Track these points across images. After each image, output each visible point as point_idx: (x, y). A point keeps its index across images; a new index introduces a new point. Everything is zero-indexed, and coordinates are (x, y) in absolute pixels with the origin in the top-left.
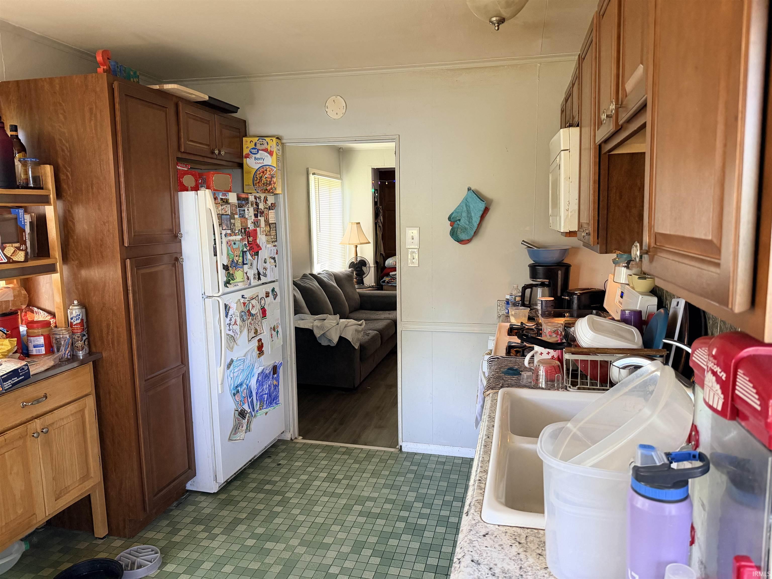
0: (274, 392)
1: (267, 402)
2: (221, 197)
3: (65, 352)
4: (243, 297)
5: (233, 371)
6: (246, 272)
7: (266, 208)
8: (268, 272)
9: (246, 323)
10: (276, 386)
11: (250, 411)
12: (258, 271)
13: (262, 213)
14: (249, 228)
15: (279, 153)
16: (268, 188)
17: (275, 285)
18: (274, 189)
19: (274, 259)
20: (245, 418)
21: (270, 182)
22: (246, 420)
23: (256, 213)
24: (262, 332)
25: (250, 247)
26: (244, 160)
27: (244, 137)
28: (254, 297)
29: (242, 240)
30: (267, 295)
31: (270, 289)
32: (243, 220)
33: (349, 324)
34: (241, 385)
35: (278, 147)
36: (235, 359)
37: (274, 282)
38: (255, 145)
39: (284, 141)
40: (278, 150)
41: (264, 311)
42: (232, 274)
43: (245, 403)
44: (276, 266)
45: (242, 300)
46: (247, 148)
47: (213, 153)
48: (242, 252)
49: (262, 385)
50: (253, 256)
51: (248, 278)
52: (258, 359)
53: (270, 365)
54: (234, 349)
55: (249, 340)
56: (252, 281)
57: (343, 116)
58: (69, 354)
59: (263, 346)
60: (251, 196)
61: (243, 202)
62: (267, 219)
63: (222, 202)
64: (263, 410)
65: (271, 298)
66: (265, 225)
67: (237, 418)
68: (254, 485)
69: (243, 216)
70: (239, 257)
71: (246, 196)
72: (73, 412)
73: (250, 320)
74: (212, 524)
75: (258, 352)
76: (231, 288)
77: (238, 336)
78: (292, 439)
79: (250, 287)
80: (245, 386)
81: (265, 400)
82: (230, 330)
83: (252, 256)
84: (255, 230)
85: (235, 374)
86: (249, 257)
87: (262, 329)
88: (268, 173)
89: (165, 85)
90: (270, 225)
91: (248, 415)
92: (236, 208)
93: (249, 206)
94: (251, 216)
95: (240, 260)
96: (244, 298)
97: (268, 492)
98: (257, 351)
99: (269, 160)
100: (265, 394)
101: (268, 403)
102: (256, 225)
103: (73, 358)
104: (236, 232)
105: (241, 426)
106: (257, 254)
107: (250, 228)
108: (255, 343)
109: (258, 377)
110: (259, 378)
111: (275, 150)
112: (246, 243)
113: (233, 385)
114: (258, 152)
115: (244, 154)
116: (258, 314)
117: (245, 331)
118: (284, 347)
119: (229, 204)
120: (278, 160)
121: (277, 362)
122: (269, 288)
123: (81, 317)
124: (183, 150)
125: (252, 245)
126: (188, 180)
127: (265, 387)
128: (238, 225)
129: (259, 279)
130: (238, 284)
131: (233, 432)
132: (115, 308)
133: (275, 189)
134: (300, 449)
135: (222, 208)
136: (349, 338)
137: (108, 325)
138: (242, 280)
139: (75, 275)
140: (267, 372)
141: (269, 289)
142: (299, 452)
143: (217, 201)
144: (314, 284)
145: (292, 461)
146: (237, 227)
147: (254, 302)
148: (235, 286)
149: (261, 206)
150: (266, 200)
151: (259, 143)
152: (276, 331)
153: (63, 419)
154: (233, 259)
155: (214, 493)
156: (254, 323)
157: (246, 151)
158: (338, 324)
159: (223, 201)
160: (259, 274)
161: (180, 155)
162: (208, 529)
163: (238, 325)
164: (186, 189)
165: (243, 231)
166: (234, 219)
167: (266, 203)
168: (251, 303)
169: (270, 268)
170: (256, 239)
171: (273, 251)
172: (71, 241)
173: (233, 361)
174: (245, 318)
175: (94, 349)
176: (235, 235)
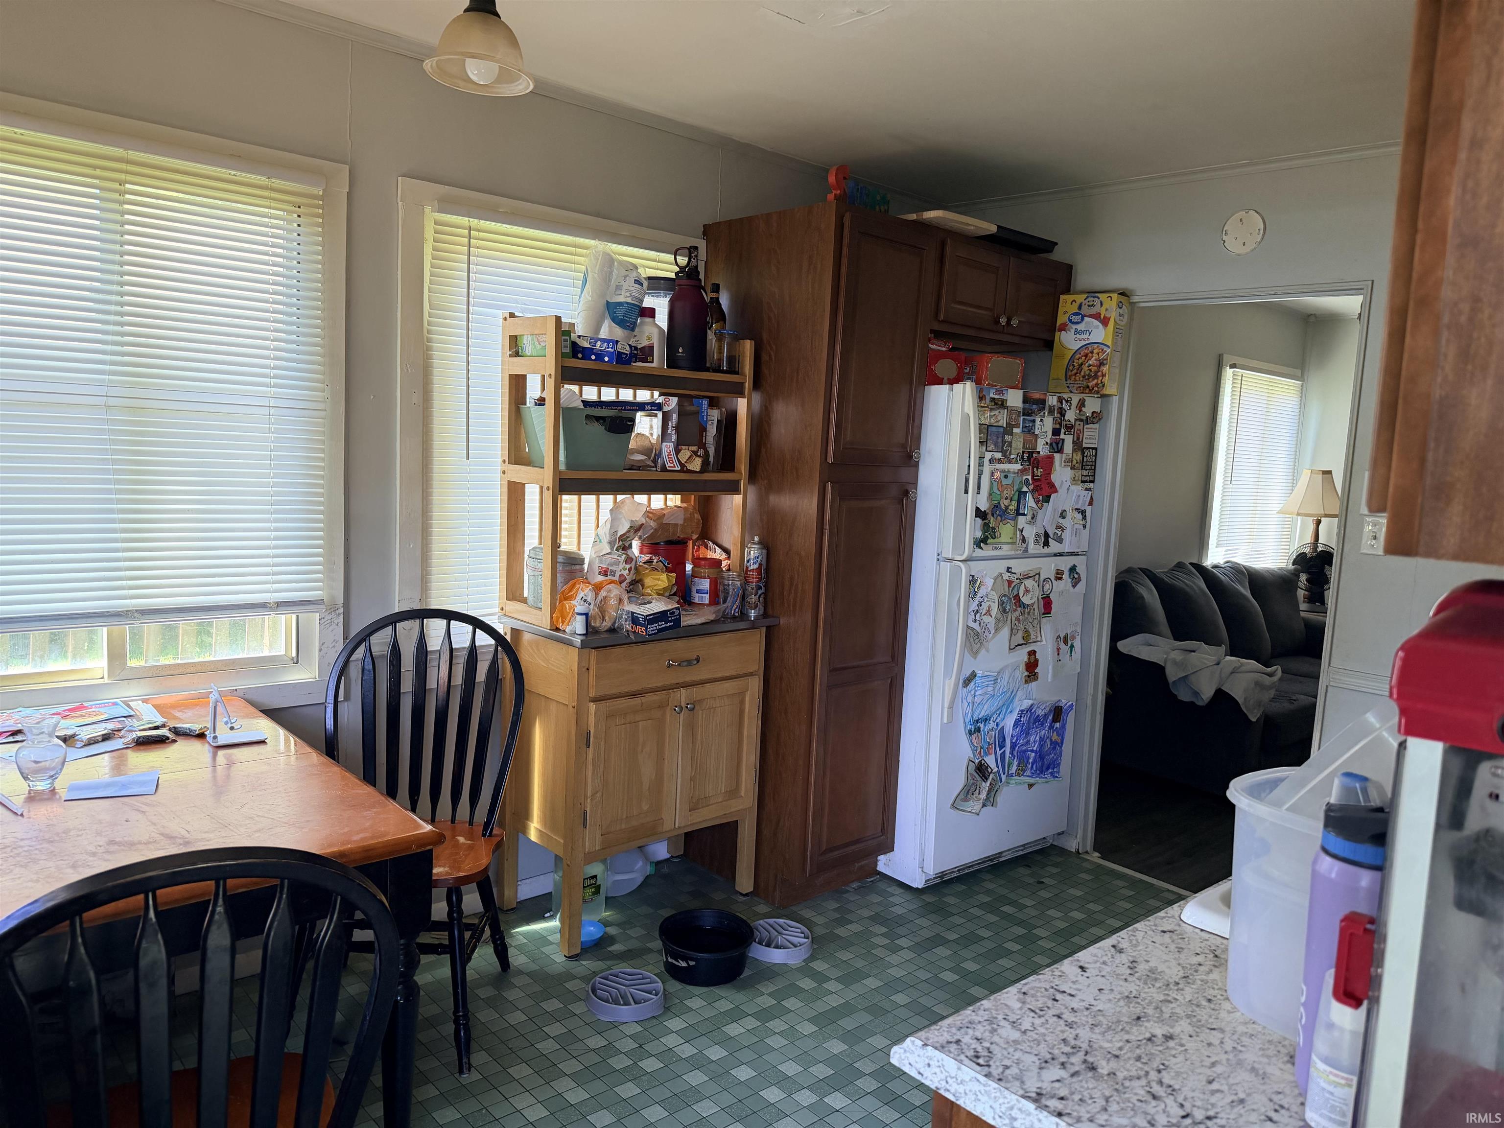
0: (1050, 754)
1: (1034, 766)
2: (992, 395)
3: (732, 606)
4: (1009, 570)
5: (973, 692)
6: (1021, 528)
7: (1081, 420)
8: (1067, 535)
9: (1009, 618)
10: (1057, 745)
11: (998, 771)
12: (1046, 531)
13: (1069, 428)
14: (1039, 452)
15: (1122, 321)
16: (1090, 384)
17: (1080, 563)
18: (1101, 385)
19: (1083, 512)
20: (987, 779)
21: (1096, 372)
22: (988, 784)
23: (1058, 426)
24: (1039, 639)
25: (1036, 486)
26: (1057, 334)
27: (1063, 293)
28: (1030, 575)
29: (1022, 472)
30: (1059, 576)
31: (1066, 567)
32: (1029, 437)
33: (1243, 669)
34: (986, 720)
35: (1121, 311)
36: (979, 673)
37: (1077, 554)
38: (1080, 307)
39: (1135, 299)
40: (1120, 315)
41: (1049, 603)
42: (994, 528)
43: (990, 754)
44: (1085, 527)
45: (1006, 576)
46: (1065, 313)
47: (997, 322)
48: (1017, 493)
49: (1028, 734)
50: (1039, 501)
51: (1024, 540)
52: (1026, 686)
53: (1048, 701)
54: (980, 656)
55: (1012, 647)
56: (1031, 545)
57: (1255, 248)
58: (737, 610)
59: (1037, 665)
60: (1050, 397)
61: (1034, 406)
62: (1078, 439)
63: (993, 404)
64: (1022, 778)
65: (1066, 581)
66: (1074, 450)
67: (972, 775)
68: (986, 899)
69: (1029, 431)
70: (1011, 500)
71: (1042, 397)
72: (729, 693)
73: (1017, 613)
74: (901, 931)
75: (1026, 673)
76: (987, 551)
77: (991, 635)
78: (1078, 852)
79: (1026, 554)
80: (992, 725)
81: (1031, 761)
82: (975, 621)
83: (1037, 502)
84: (1049, 458)
85: (976, 698)
86: (1030, 500)
87: (1039, 635)
88: (1095, 356)
89: (925, 213)
90: (1083, 450)
91: (992, 776)
92: (1019, 416)
93: (1044, 413)
94: (1046, 432)
95: (1013, 506)
96: (1011, 572)
97: (1006, 916)
98: (1024, 670)
99: (1099, 334)
100: (1032, 751)
101: (1034, 768)
102: (1054, 449)
103: (743, 616)
104: (1012, 457)
105: (977, 791)
106: (1047, 499)
107: (1041, 453)
108: (1022, 655)
109: (1021, 717)
110: (1022, 719)
111: (1113, 315)
112: (1030, 478)
113: (970, 715)
114: (1082, 320)
115: (1058, 324)
116: (1036, 606)
117: (1005, 632)
118: (1081, 678)
119: (1006, 408)
120: (1117, 332)
121: (1063, 701)
122: (1065, 564)
123: (759, 560)
124: (941, 318)
125: (1038, 483)
126: (945, 367)
127: (1032, 738)
128: (1018, 445)
129: (1046, 544)
130: (1003, 546)
131: (962, 796)
132: (803, 553)
133: (1103, 386)
134: (1087, 871)
135: (993, 414)
136: (1238, 695)
137: (792, 578)
138: (1010, 541)
139: (762, 501)
140: (1040, 712)
141: (1064, 566)
142: (1083, 876)
143: (984, 402)
144: (1194, 583)
145: (1066, 884)
146: (1016, 449)
147: (1029, 583)
148: (997, 548)
149: (1071, 416)
150: (1082, 404)
151: (1087, 303)
152: (1069, 645)
153: (715, 698)
154: (999, 503)
155: (917, 889)
156: (1025, 620)
157: (1061, 319)
158: (1218, 664)
159: (996, 404)
160: (1047, 535)
161: (936, 327)
162: (891, 935)
163: (993, 617)
164: (940, 382)
165: (1026, 458)
166: (1011, 434)
167: (1080, 411)
168: (1023, 584)
169: (1073, 528)
170: (1050, 474)
171: (1082, 497)
172: (763, 450)
173: (976, 675)
174: (1009, 607)
175: (770, 612)
176: (1010, 462)
